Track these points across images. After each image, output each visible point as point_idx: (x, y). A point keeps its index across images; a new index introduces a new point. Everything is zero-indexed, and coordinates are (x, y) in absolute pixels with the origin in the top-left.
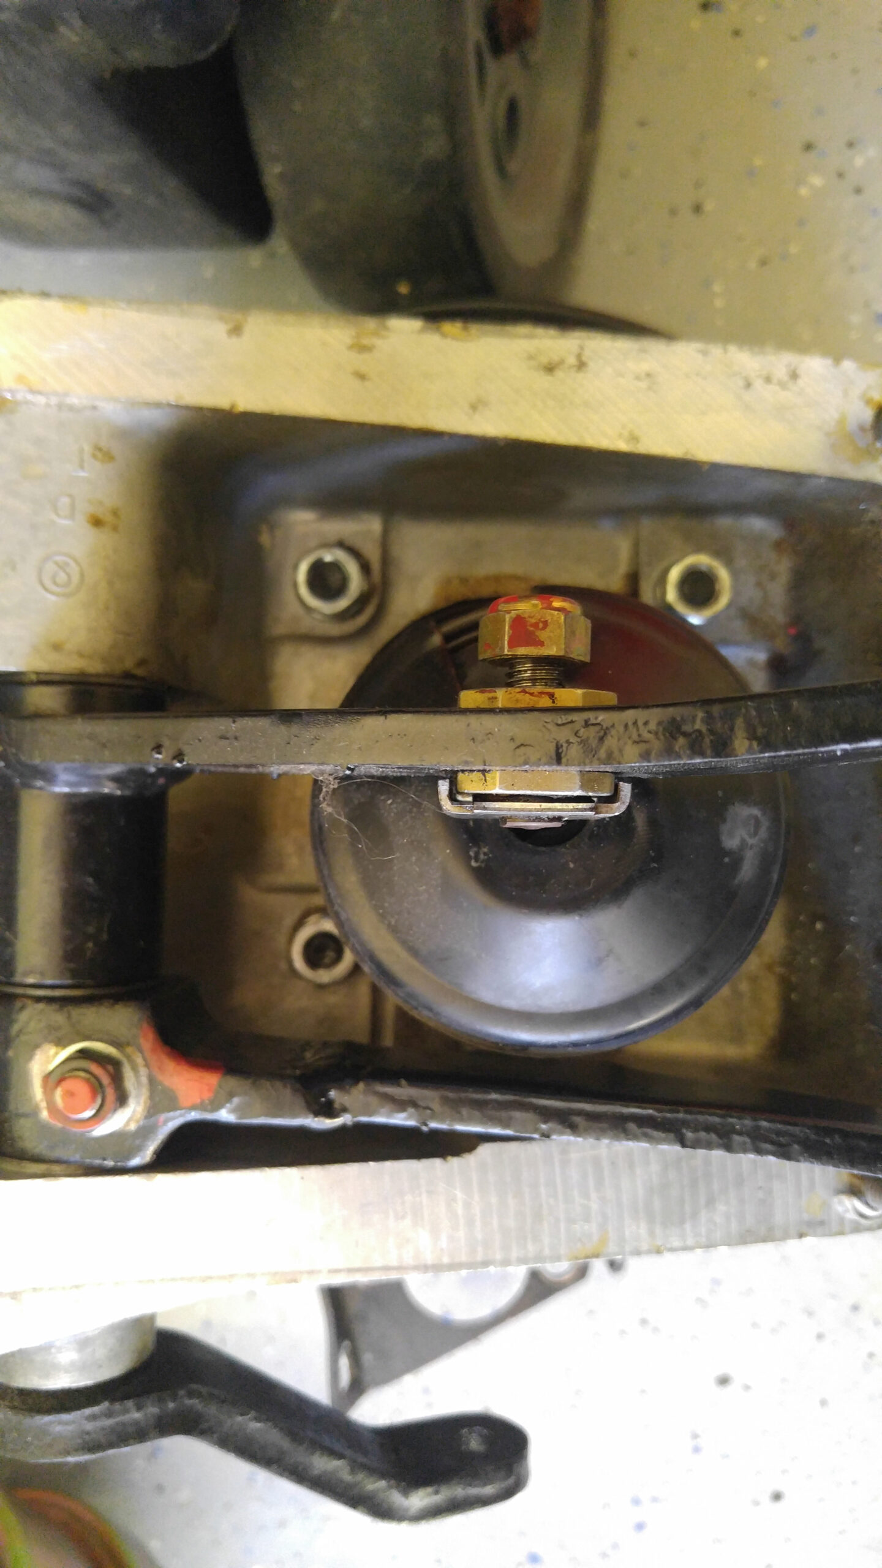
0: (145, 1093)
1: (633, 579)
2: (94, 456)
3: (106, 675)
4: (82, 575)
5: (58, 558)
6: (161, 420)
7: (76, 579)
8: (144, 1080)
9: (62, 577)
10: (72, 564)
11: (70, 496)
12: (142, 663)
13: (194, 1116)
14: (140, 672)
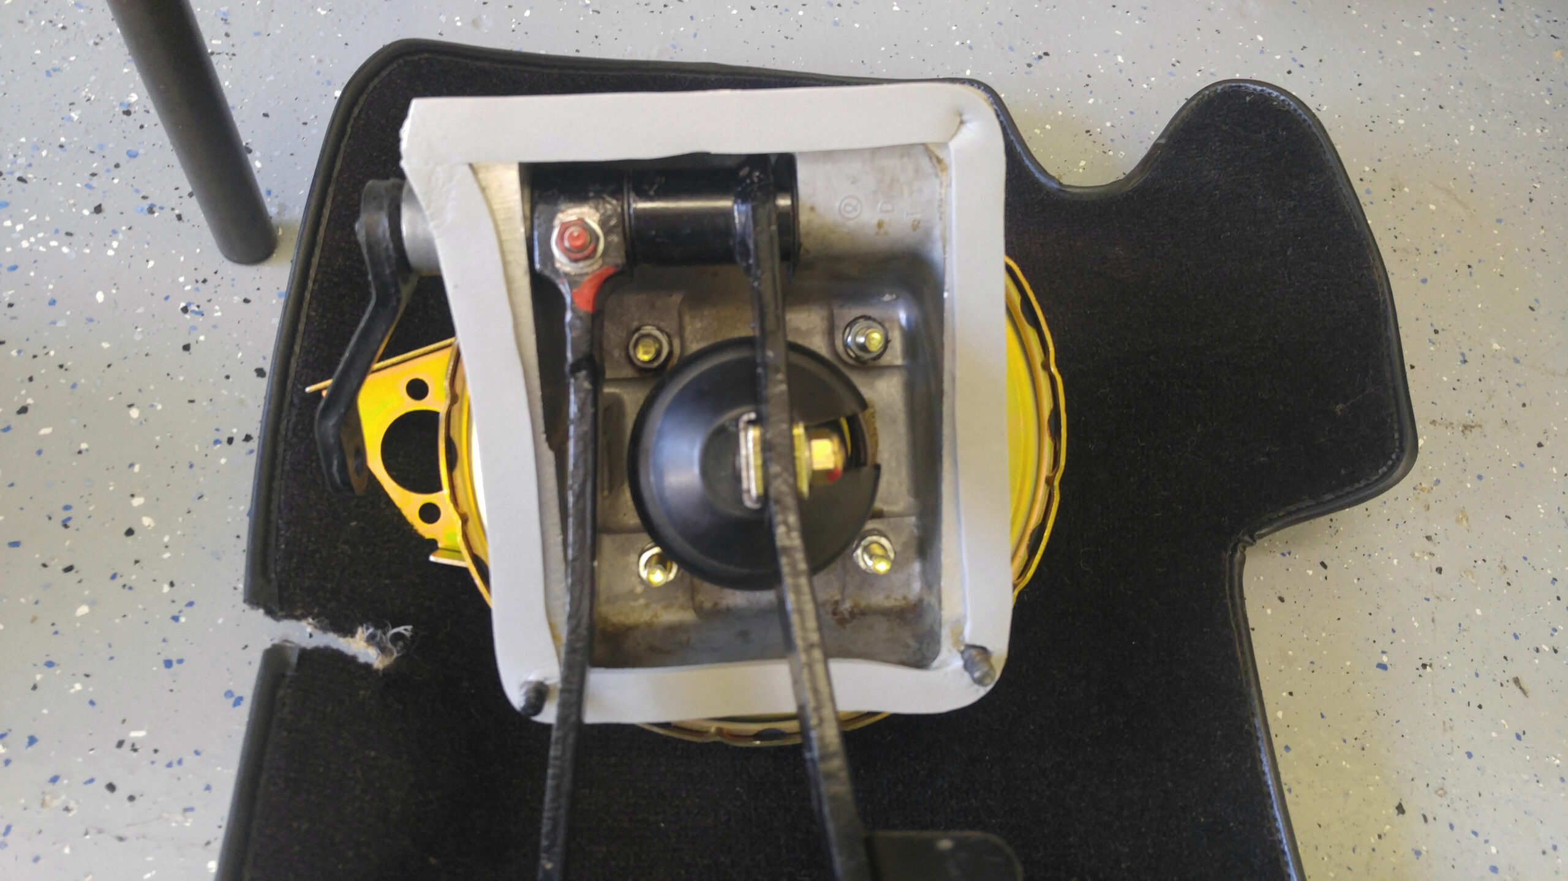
0: (578, 271)
1: (879, 515)
2: (915, 221)
3: (799, 234)
4: (849, 219)
5: (859, 206)
6: (937, 254)
7: (848, 216)
8: (585, 271)
9: (849, 208)
10: (857, 213)
11: (893, 210)
12: (807, 251)
13: (568, 300)
14: (802, 251)
